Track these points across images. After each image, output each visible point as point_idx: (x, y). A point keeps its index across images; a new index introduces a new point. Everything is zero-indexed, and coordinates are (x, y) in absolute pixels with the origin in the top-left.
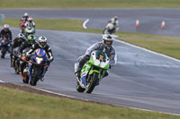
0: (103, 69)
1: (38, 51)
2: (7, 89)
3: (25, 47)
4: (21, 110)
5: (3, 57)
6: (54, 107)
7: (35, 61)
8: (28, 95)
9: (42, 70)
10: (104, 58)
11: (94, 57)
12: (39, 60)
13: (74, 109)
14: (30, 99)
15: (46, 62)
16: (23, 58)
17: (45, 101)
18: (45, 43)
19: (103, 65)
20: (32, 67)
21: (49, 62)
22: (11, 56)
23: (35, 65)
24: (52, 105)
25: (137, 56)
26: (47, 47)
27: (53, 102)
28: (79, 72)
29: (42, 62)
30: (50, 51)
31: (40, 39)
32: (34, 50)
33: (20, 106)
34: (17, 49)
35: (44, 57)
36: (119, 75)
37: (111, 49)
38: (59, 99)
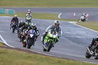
0: (55, 39)
1: (31, 31)
2: (17, 51)
3: (24, 28)
4: (24, 62)
5: (13, 32)
6: (42, 61)
7: (29, 36)
8: (28, 55)
9: (33, 40)
10: (55, 33)
11: (50, 33)
12: (32, 36)
13: (53, 62)
14: (29, 57)
15: (35, 36)
16: (23, 34)
17: (37, 58)
18: (35, 26)
19: (55, 36)
20: (28, 39)
21: (37, 37)
22: (18, 32)
23: (29, 38)
24: (41, 60)
25: (87, 33)
26: (36, 28)
27: (42, 59)
28: (43, 41)
29: (33, 36)
30: (38, 30)
31: (32, 24)
32: (29, 30)
33: (24, 61)
34: (21, 28)
35: (34, 34)
36: (78, 44)
37: (59, 28)
38: (45, 57)
